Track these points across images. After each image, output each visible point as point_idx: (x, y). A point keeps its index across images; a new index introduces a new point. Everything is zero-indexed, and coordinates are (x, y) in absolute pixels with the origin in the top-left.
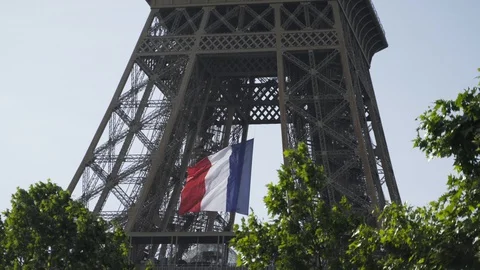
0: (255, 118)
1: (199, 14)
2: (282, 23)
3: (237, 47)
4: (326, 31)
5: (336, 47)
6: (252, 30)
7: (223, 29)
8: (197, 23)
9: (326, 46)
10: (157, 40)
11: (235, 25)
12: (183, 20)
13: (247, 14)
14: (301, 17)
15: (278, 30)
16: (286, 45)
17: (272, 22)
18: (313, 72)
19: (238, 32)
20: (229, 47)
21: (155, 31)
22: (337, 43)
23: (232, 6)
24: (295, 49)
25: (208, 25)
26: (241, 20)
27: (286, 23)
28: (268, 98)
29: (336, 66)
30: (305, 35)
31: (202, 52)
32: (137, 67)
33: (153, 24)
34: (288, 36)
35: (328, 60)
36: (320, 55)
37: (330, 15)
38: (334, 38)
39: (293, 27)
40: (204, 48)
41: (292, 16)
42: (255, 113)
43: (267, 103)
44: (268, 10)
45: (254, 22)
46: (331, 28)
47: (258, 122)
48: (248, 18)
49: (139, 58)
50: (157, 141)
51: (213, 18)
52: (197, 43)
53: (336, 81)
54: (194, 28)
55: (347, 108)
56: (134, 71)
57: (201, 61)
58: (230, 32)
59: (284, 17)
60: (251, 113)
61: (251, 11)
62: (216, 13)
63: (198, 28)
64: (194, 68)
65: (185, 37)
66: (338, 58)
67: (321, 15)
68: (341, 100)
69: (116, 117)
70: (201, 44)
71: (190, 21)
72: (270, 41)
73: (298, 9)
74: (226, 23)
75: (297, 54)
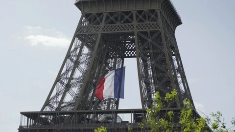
0: (127, 55)
1: (102, 16)
2: (136, 19)
3: (118, 30)
4: (155, 23)
5: (159, 29)
6: (124, 23)
7: (112, 22)
8: (101, 20)
9: (155, 29)
10: (84, 27)
11: (117, 21)
12: (95, 19)
13: (122, 16)
14: (144, 17)
15: (135, 22)
16: (139, 29)
17: (132, 19)
18: (150, 40)
19: (118, 24)
20: (115, 30)
21: (84, 23)
22: (159, 28)
23: (116, 12)
24: (142, 30)
25: (106, 21)
26: (119, 18)
27: (138, 19)
28: (132, 48)
29: (159, 37)
30: (146, 25)
31: (104, 32)
32: (76, 39)
33: (83, 20)
34: (139, 25)
35: (156, 35)
36: (152, 33)
37: (156, 16)
38: (158, 26)
39: (141, 21)
40: (104, 31)
41: (140, 16)
42: (127, 53)
43: (132, 50)
44: (130, 14)
45: (125, 19)
46: (157, 21)
47: (128, 57)
48: (122, 17)
49: (77, 35)
50: (86, 70)
51: (108, 18)
52: (101, 28)
53: (159, 44)
54: (100, 22)
55: (164, 55)
56: (75, 40)
57: (103, 36)
58: (115, 23)
59: (137, 17)
60: (125, 53)
61: (124, 15)
62: (109, 15)
63: (101, 22)
64: (100, 39)
65: (96, 26)
66: (160, 33)
67: (153, 16)
68: (161, 52)
69: (68, 60)
70: (103, 29)
71: (98, 19)
72: (132, 27)
73: (143, 13)
74: (113, 19)
75: (142, 33)
